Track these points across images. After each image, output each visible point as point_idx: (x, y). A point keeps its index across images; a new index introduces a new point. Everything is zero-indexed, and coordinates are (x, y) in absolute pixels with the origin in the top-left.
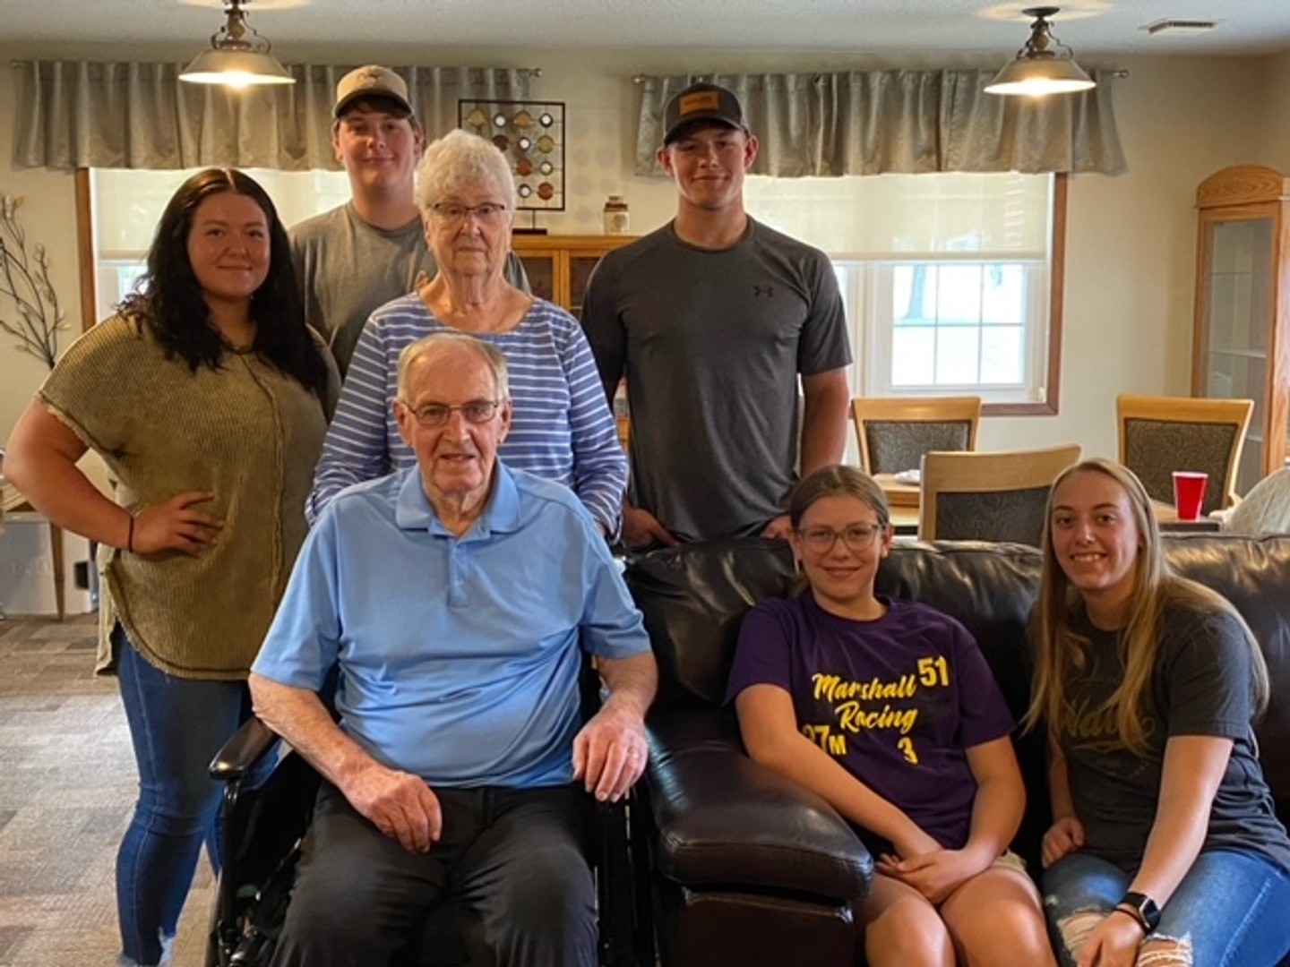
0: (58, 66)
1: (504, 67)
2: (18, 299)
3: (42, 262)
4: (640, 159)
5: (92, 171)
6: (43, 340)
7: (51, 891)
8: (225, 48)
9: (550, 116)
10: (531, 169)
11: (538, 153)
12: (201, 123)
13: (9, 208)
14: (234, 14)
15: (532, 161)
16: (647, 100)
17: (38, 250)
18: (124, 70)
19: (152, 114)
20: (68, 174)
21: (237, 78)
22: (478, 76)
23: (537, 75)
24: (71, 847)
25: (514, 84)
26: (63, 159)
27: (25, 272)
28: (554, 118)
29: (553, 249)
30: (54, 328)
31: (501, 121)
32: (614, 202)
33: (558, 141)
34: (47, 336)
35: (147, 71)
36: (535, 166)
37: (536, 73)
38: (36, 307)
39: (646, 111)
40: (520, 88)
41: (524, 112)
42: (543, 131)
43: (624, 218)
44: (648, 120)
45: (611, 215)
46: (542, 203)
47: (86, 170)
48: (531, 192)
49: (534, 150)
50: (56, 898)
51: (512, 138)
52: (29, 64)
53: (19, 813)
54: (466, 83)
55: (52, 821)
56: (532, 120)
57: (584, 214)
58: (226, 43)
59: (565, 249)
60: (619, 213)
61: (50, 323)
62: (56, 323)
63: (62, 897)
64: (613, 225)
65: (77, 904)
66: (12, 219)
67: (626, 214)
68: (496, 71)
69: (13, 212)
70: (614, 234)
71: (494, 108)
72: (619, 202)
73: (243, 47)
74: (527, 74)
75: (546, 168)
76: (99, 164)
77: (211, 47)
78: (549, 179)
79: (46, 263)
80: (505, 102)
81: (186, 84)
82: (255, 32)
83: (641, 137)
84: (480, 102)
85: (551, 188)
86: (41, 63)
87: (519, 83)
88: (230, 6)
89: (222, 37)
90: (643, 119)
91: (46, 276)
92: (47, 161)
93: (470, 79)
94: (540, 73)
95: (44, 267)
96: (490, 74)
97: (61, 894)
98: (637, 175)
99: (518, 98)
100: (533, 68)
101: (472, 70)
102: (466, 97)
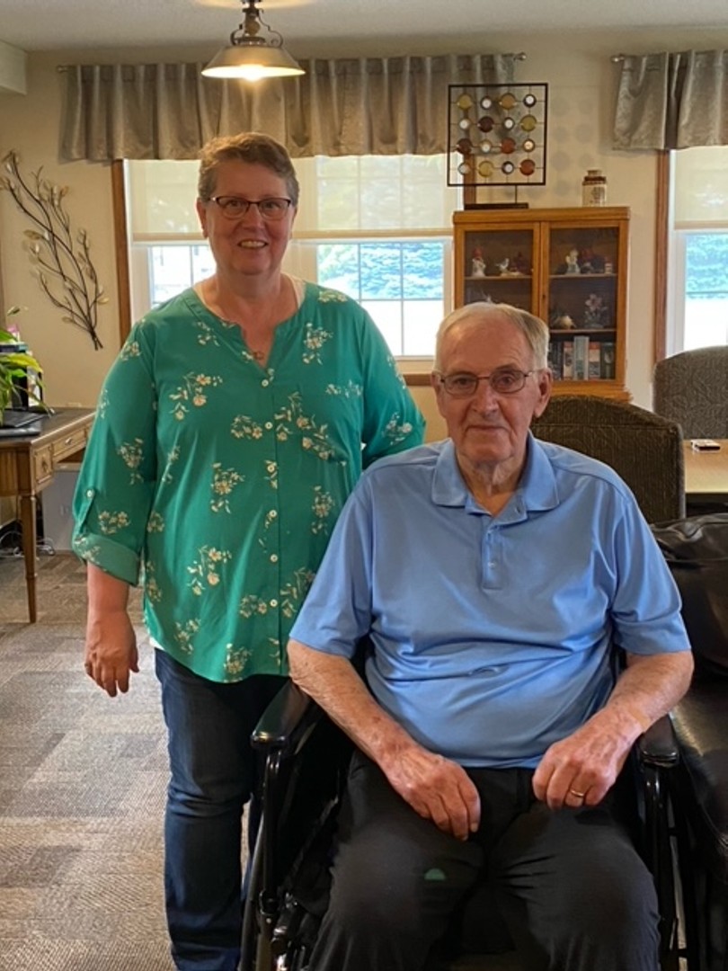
0: (97, 69)
1: (490, 53)
2: (64, 276)
3: (84, 244)
4: (617, 134)
5: (126, 162)
6: (86, 313)
7: (94, 813)
8: (242, 44)
9: (533, 96)
10: (516, 147)
11: (521, 132)
12: (219, 116)
13: (56, 197)
14: (251, 13)
15: (516, 140)
16: (626, 78)
17: (81, 234)
18: (152, 70)
19: (177, 109)
20: (105, 166)
21: (252, 72)
22: (466, 62)
23: (521, 59)
24: (111, 771)
25: (499, 67)
26: (100, 153)
27: (71, 253)
28: (537, 99)
29: (533, 221)
30: (95, 302)
31: (487, 104)
32: (592, 175)
33: (541, 119)
34: (89, 309)
35: (172, 70)
36: (519, 144)
37: (520, 57)
38: (79, 283)
39: (624, 89)
40: (505, 72)
41: (509, 94)
42: (526, 111)
43: (602, 190)
44: (626, 97)
45: (590, 188)
46: (524, 179)
47: (121, 161)
48: (514, 168)
49: (517, 130)
50: (99, 821)
51: (497, 119)
52: (73, 68)
53: (67, 735)
54: (454, 69)
55: (95, 744)
56: (516, 101)
57: (562, 188)
58: (243, 39)
59: (545, 221)
60: (597, 186)
61: (91, 298)
62: (96, 298)
63: (105, 819)
64: (592, 198)
65: (118, 827)
66: (59, 206)
67: (605, 186)
68: (483, 57)
69: (59, 200)
70: (592, 205)
71: (480, 92)
72: (598, 175)
73: (258, 43)
74: (512, 59)
75: (529, 145)
76: (131, 157)
77: (231, 44)
78: (531, 156)
79: (87, 245)
80: (491, 86)
81: (207, 79)
82: (269, 28)
83: (619, 114)
84: (468, 86)
85: (533, 164)
86: (83, 67)
87: (504, 68)
88: (247, 5)
89: (239, 34)
90: (621, 96)
91: (87, 255)
92: (88, 155)
93: (458, 66)
94: (524, 57)
95: (86, 249)
96: (477, 61)
97: (103, 816)
98: (614, 149)
99: (503, 81)
100: (517, 52)
101: (460, 57)
102: (455, 83)
